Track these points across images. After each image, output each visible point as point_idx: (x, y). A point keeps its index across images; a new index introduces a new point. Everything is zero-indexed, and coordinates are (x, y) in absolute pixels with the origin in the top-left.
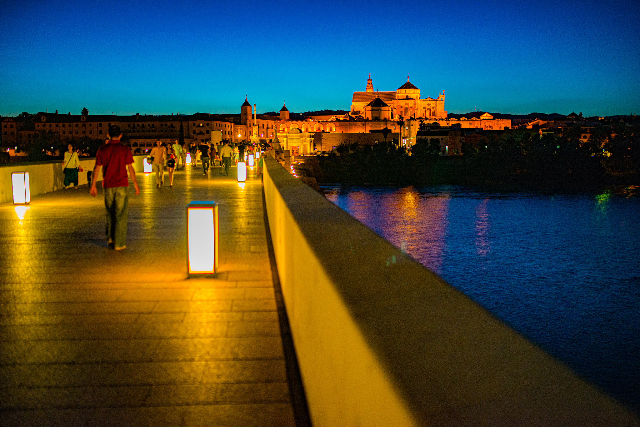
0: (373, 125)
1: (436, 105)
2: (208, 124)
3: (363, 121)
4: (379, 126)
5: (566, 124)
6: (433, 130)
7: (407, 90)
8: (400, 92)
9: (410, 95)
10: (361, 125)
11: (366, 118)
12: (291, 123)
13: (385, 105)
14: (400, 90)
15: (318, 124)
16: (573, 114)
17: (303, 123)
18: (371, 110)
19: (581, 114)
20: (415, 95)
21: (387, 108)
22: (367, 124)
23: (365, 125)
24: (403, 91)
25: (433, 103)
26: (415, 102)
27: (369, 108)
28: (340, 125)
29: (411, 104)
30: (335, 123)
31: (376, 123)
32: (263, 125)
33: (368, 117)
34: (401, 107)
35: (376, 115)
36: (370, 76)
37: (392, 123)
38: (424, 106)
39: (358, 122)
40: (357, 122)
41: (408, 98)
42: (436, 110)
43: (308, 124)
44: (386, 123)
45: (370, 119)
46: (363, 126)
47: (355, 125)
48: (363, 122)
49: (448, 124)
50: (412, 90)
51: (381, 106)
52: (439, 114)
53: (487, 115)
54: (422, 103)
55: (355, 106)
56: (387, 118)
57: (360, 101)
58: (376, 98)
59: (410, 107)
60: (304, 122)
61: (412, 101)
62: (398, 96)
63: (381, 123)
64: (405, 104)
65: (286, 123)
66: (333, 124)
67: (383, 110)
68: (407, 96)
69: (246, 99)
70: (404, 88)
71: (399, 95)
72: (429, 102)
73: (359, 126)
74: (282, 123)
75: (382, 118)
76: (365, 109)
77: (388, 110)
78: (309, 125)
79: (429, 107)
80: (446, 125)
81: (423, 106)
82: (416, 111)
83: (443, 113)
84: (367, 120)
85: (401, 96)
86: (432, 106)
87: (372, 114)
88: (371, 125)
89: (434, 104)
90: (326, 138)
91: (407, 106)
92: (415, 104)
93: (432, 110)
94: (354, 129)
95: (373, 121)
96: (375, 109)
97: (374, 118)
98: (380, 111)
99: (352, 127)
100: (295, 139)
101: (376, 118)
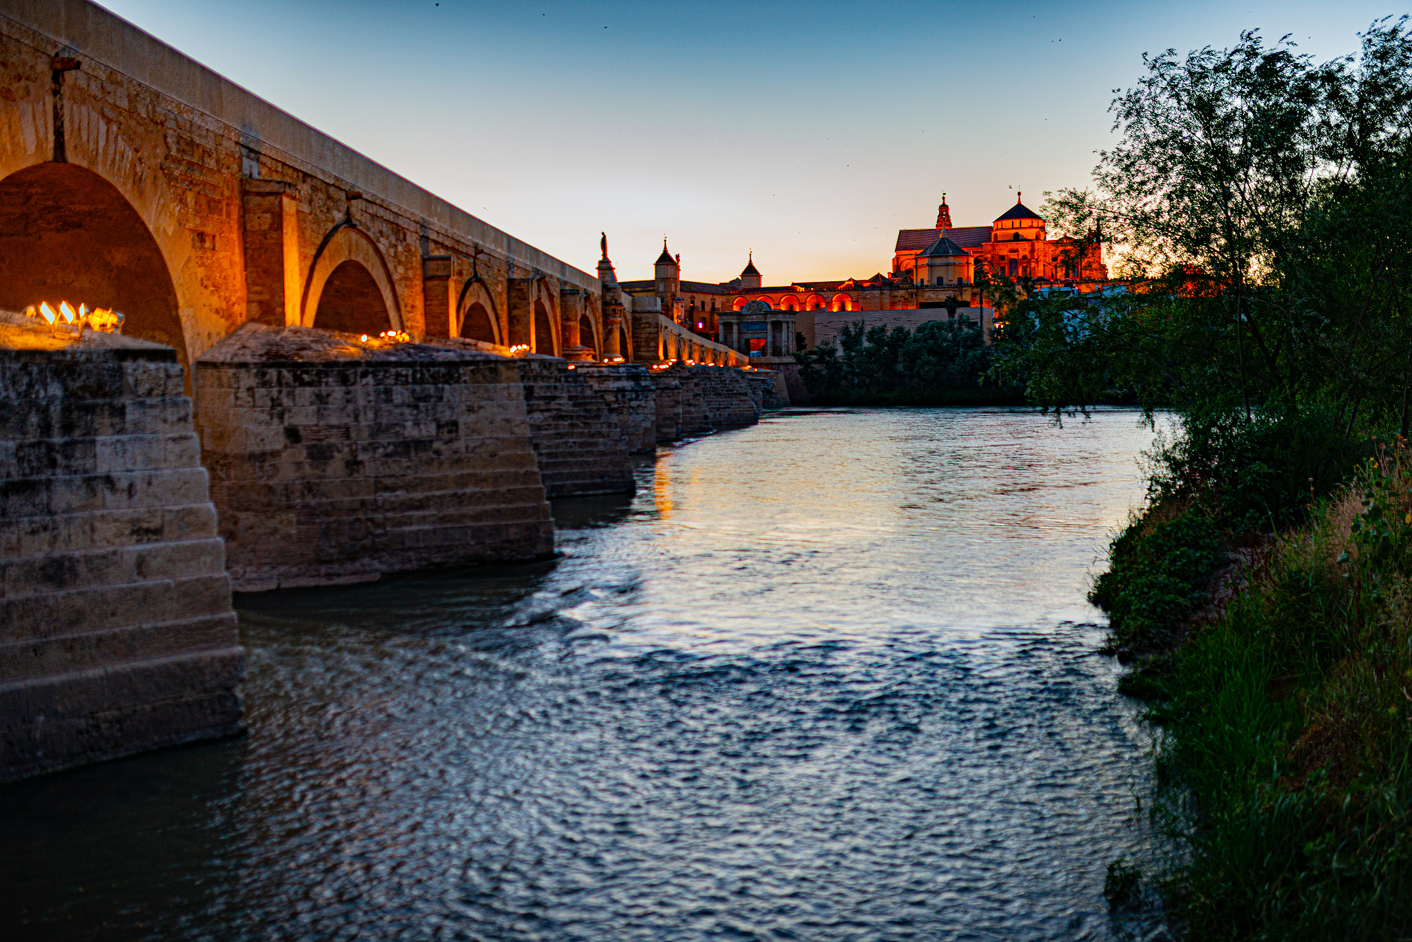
0: (933, 296)
3: (911, 288)
7: (1017, 223)
8: (1000, 227)
9: (1021, 232)
10: (907, 297)
11: (919, 281)
12: (757, 296)
13: (960, 251)
14: (1000, 223)
15: (815, 296)
17: (783, 294)
18: (928, 264)
20: (1034, 231)
21: (963, 259)
22: (919, 295)
24: (1008, 223)
26: (1033, 245)
27: (925, 260)
29: (1023, 251)
30: (850, 292)
32: (703, 303)
33: (922, 280)
34: (1003, 257)
35: (940, 272)
36: (944, 200)
37: (975, 290)
38: (1055, 255)
39: (901, 289)
40: (898, 289)
41: (1017, 237)
43: (793, 297)
44: (962, 290)
46: (911, 299)
47: (895, 297)
50: (1026, 222)
51: (951, 254)
52: (1087, 272)
54: (1050, 250)
55: (902, 258)
56: (965, 279)
57: (913, 250)
58: (941, 236)
59: (1021, 258)
61: (1027, 246)
62: (996, 236)
63: (951, 291)
64: (1011, 252)
65: (747, 296)
66: (847, 295)
68: (1016, 235)
70: (1010, 218)
71: (999, 233)
72: (1065, 247)
73: (902, 300)
74: (737, 295)
75: (952, 281)
76: (917, 261)
77: (968, 263)
78: (795, 298)
79: (1065, 257)
81: (1052, 255)
82: (1033, 265)
83: (1096, 271)
85: (1003, 235)
87: (931, 273)
90: (825, 323)
91: (1014, 256)
92: (1032, 251)
94: (893, 304)
95: (932, 288)
96: (938, 261)
97: (935, 281)
98: (947, 265)
99: (887, 301)
100: (755, 323)
101: (940, 280)
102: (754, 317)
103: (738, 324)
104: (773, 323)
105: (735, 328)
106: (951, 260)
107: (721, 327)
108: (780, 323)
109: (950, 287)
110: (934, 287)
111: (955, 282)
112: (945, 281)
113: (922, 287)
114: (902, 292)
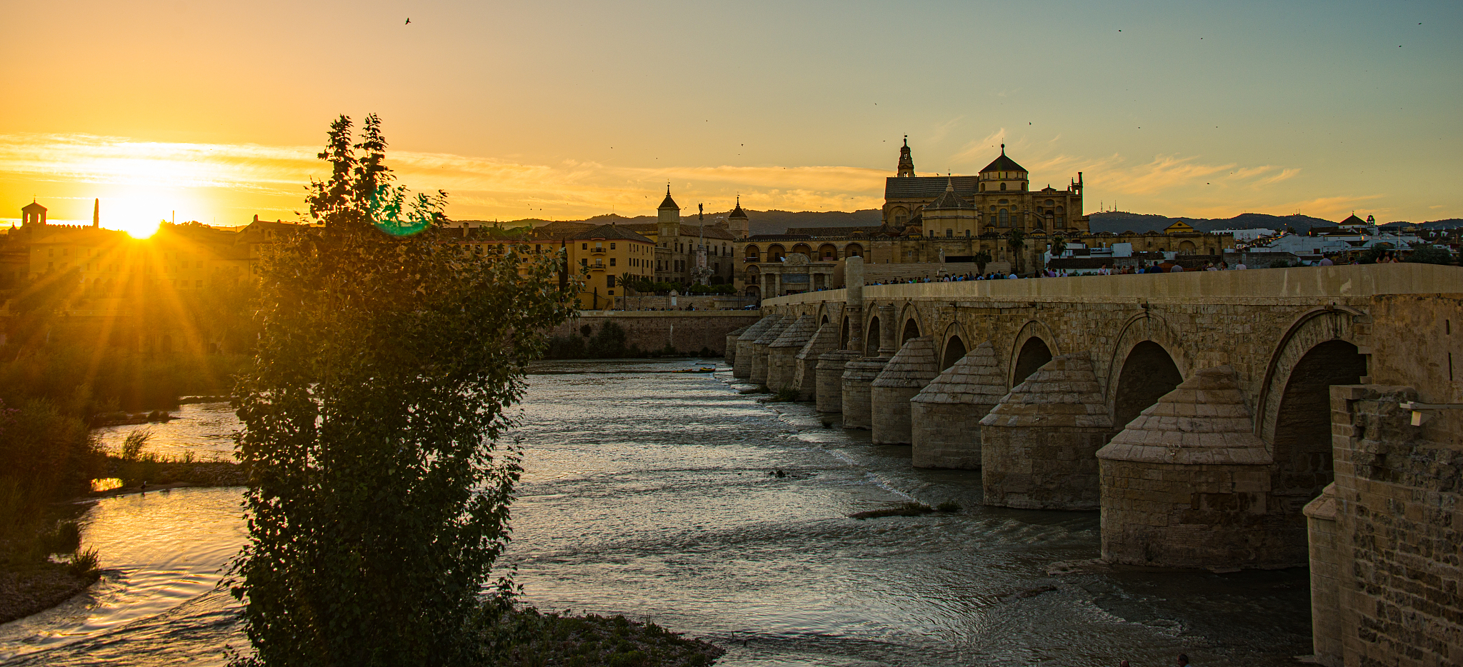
1: (1065, 203)
2: (613, 247)
3: (921, 239)
4: (955, 248)
5: (1348, 242)
6: (1077, 257)
7: (1002, 174)
8: (986, 177)
9: (1008, 184)
10: (917, 247)
12: (769, 243)
14: (986, 174)
16: (1353, 220)
18: (938, 217)
19: (1371, 218)
20: (1020, 182)
21: (970, 212)
22: (930, 245)
23: (927, 247)
24: (993, 175)
25: (1059, 199)
28: (872, 247)
29: (1013, 202)
33: (930, 231)
34: (993, 209)
35: (950, 224)
36: (905, 140)
37: (983, 243)
38: (1041, 206)
39: (911, 240)
40: (908, 240)
41: (1004, 189)
42: (1066, 214)
43: (805, 245)
45: (936, 234)
46: (922, 250)
47: (906, 247)
48: (921, 242)
50: (1013, 175)
51: (959, 208)
52: (1072, 223)
53: (1180, 225)
54: (1035, 200)
55: (892, 206)
56: (972, 231)
57: (902, 197)
58: (948, 190)
59: (1010, 208)
60: (798, 242)
62: (983, 186)
64: (1000, 202)
67: (962, 216)
68: (1003, 186)
69: (668, 193)
70: (997, 169)
72: (1050, 198)
73: (913, 250)
74: (749, 243)
75: (960, 233)
76: (925, 213)
77: (973, 218)
78: (807, 247)
79: (1050, 208)
81: (1037, 206)
82: (1025, 216)
84: (930, 236)
85: (990, 186)
86: (1057, 204)
89: (1060, 202)
93: (1058, 215)
94: (903, 254)
95: (944, 240)
96: (947, 214)
97: (944, 234)
98: (956, 218)
99: (898, 250)
100: (797, 275)
101: (949, 232)
102: (796, 269)
103: (780, 275)
104: (815, 275)
105: (777, 279)
106: (960, 213)
107: (763, 278)
108: (822, 275)
109: (960, 239)
110: (945, 239)
111: (964, 234)
112: (954, 234)
113: (933, 238)
114: (912, 243)
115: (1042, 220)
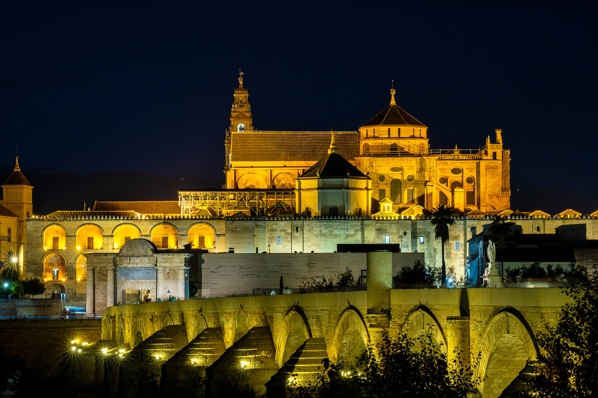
0: (324, 231)
1: (478, 172)
3: (295, 220)
4: (342, 233)
7: (394, 129)
8: (371, 134)
9: (399, 143)
10: (289, 231)
11: (303, 209)
12: (80, 223)
13: (357, 174)
14: (370, 130)
15: (161, 226)
17: (117, 223)
18: (318, 189)
20: (418, 142)
21: (362, 183)
22: (306, 228)
23: (303, 230)
24: (382, 130)
25: (468, 166)
26: (418, 162)
27: (313, 183)
28: (228, 230)
29: (409, 169)
30: (213, 222)
31: (335, 224)
33: (307, 208)
34: (382, 178)
35: (334, 201)
37: (379, 225)
38: (444, 175)
39: (282, 220)
40: (277, 220)
41: (395, 151)
42: (479, 186)
43: (132, 226)
44: (362, 224)
45: (315, 210)
46: (296, 234)
47: (273, 230)
48: (295, 223)
49: (538, 229)
50: (407, 130)
51: (348, 178)
52: (487, 198)
54: (438, 168)
55: (240, 172)
56: (364, 209)
57: (255, 160)
58: (329, 152)
59: (405, 178)
60: (121, 222)
62: (367, 146)
63: (349, 223)
64: (393, 169)
65: (66, 223)
66: (207, 226)
67: (353, 189)
68: (394, 147)
70: (386, 123)
71: (371, 142)
72: (457, 165)
73: (283, 234)
74: (51, 222)
75: (349, 212)
76: (300, 183)
77: (367, 189)
78: (135, 228)
79: (458, 178)
80: (535, 232)
81: (439, 175)
83: (498, 196)
84: (307, 214)
85: (376, 146)
86: (467, 174)
87: (321, 198)
88: (321, 231)
89: (471, 170)
90: (212, 269)
91: (397, 176)
92: (422, 170)
93: (468, 187)
96: (331, 184)
100: (138, 270)
101: (334, 210)
102: (137, 260)
105: (110, 275)
106: (348, 183)
114: (282, 224)
115: (449, 195)
